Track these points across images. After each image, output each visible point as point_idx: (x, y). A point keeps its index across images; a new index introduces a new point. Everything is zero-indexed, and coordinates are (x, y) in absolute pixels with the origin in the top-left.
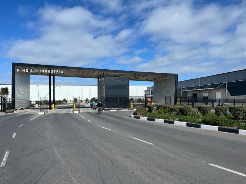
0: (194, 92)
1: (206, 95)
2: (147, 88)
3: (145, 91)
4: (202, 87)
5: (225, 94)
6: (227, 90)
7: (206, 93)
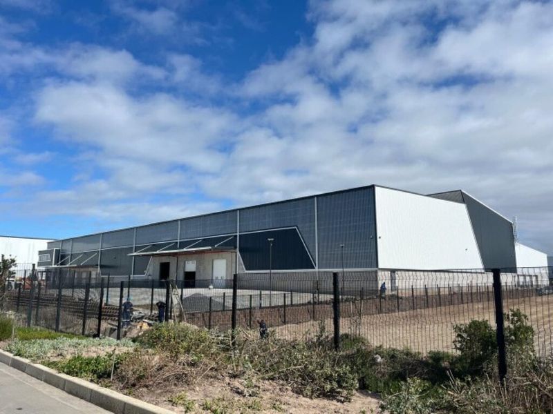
0: (164, 258)
1: (191, 266)
2: (48, 243)
3: (41, 253)
4: (183, 245)
5: (234, 265)
6: (238, 253)
7: (191, 262)
